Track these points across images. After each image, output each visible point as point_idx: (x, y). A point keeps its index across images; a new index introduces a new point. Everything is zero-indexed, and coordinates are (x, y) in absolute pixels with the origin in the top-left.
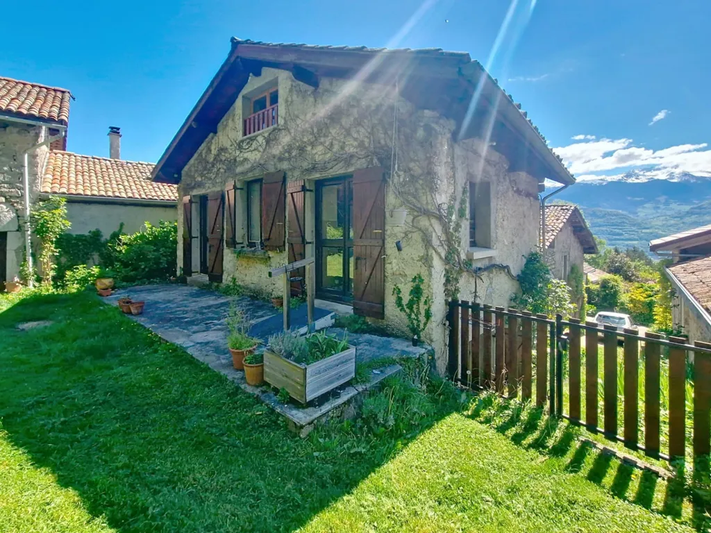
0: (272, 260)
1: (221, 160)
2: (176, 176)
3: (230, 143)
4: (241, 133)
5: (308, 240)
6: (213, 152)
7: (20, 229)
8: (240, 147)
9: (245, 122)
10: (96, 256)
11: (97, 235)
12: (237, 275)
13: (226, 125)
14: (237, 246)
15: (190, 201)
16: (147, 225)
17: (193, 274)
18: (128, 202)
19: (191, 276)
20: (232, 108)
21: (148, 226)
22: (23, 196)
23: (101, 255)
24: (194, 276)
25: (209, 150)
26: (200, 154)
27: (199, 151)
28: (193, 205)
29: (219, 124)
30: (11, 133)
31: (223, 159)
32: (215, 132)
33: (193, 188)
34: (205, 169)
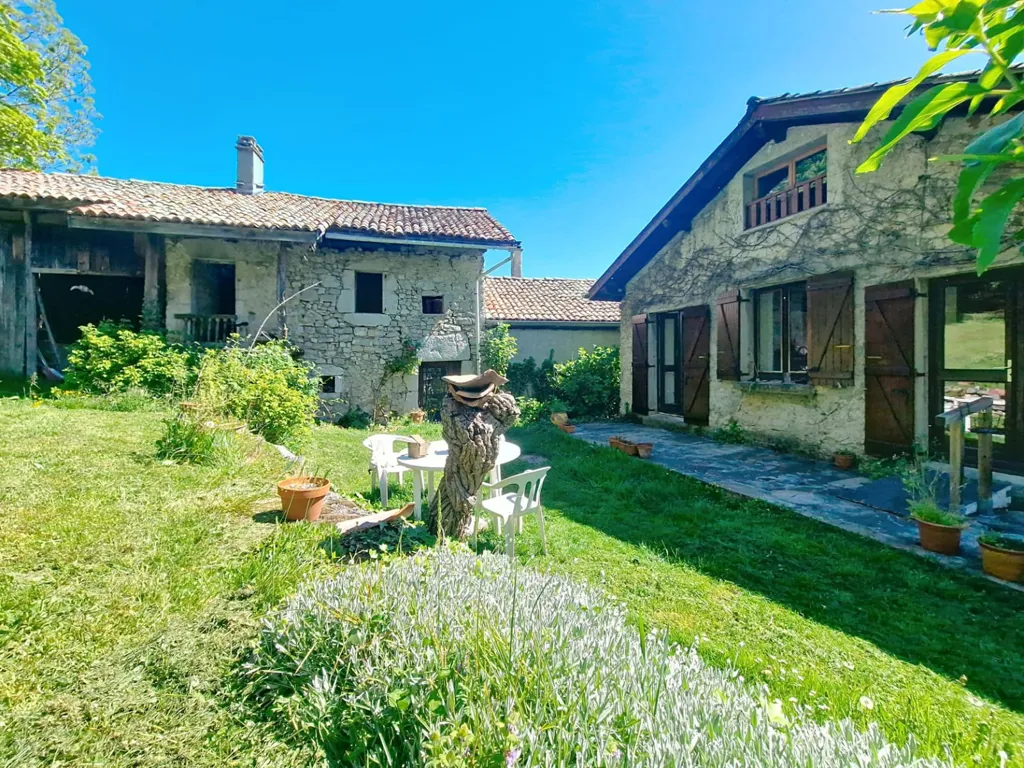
0: (819, 398)
1: (701, 265)
2: (620, 290)
3: (718, 242)
4: (741, 225)
5: (920, 371)
6: (684, 256)
7: (472, 357)
8: (740, 243)
9: (747, 209)
10: (530, 386)
11: (530, 363)
12: (738, 416)
13: (709, 218)
14: (742, 378)
15: (646, 321)
16: (582, 352)
17: (650, 413)
18: (558, 325)
19: (647, 414)
20: (721, 194)
21: (584, 352)
22: (474, 324)
23: (535, 386)
24: (652, 415)
25: (678, 253)
26: (661, 260)
27: (657, 256)
28: (650, 325)
29: (695, 218)
30: (464, 261)
31: (705, 262)
32: (688, 229)
33: (651, 303)
34: (671, 278)
